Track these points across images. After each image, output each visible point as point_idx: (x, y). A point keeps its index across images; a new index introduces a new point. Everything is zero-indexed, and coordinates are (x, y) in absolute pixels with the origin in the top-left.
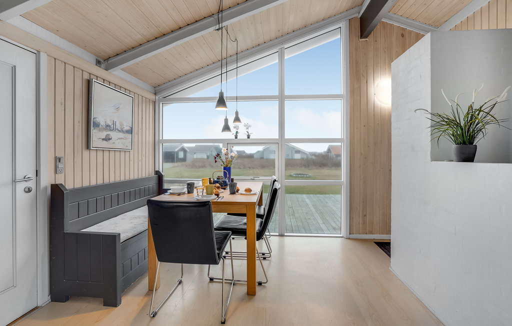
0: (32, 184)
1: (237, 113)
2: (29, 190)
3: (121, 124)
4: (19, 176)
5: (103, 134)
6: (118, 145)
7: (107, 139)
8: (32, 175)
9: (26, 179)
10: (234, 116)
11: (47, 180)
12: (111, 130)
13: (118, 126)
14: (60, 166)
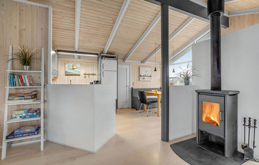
0: (129, 87)
1: (174, 69)
2: (128, 88)
3: (148, 75)
4: (127, 86)
5: (143, 78)
6: (147, 80)
7: (144, 79)
8: (129, 86)
9: (128, 86)
10: (173, 70)
11: (131, 87)
12: (144, 77)
13: (147, 75)
14: (133, 84)
